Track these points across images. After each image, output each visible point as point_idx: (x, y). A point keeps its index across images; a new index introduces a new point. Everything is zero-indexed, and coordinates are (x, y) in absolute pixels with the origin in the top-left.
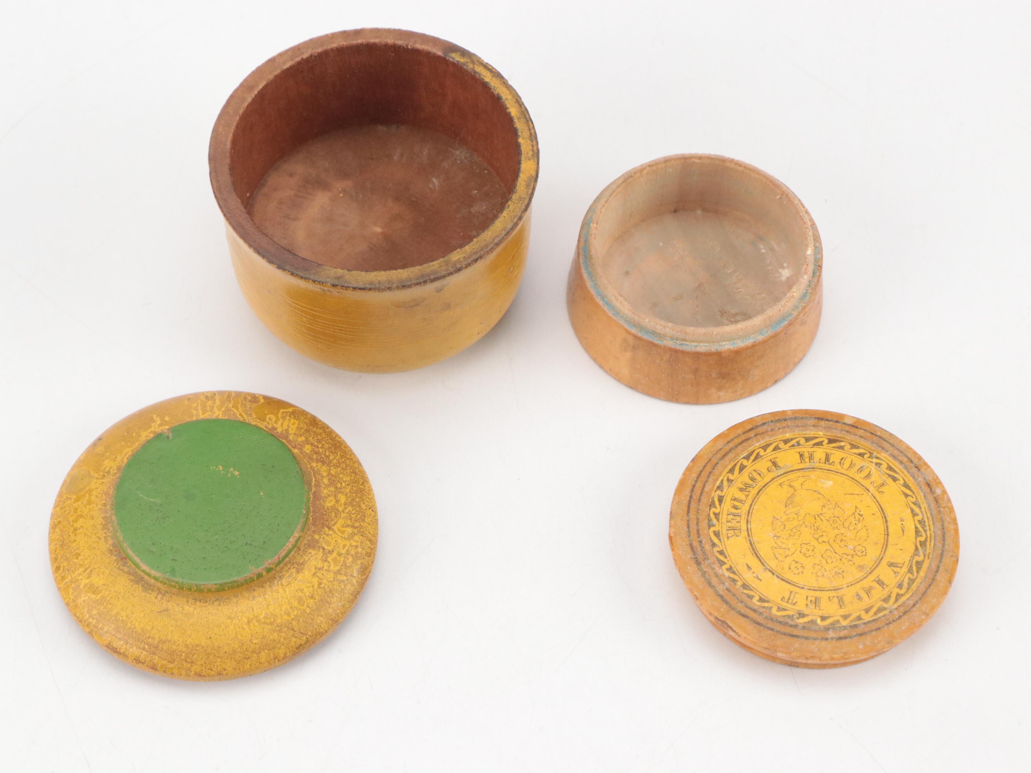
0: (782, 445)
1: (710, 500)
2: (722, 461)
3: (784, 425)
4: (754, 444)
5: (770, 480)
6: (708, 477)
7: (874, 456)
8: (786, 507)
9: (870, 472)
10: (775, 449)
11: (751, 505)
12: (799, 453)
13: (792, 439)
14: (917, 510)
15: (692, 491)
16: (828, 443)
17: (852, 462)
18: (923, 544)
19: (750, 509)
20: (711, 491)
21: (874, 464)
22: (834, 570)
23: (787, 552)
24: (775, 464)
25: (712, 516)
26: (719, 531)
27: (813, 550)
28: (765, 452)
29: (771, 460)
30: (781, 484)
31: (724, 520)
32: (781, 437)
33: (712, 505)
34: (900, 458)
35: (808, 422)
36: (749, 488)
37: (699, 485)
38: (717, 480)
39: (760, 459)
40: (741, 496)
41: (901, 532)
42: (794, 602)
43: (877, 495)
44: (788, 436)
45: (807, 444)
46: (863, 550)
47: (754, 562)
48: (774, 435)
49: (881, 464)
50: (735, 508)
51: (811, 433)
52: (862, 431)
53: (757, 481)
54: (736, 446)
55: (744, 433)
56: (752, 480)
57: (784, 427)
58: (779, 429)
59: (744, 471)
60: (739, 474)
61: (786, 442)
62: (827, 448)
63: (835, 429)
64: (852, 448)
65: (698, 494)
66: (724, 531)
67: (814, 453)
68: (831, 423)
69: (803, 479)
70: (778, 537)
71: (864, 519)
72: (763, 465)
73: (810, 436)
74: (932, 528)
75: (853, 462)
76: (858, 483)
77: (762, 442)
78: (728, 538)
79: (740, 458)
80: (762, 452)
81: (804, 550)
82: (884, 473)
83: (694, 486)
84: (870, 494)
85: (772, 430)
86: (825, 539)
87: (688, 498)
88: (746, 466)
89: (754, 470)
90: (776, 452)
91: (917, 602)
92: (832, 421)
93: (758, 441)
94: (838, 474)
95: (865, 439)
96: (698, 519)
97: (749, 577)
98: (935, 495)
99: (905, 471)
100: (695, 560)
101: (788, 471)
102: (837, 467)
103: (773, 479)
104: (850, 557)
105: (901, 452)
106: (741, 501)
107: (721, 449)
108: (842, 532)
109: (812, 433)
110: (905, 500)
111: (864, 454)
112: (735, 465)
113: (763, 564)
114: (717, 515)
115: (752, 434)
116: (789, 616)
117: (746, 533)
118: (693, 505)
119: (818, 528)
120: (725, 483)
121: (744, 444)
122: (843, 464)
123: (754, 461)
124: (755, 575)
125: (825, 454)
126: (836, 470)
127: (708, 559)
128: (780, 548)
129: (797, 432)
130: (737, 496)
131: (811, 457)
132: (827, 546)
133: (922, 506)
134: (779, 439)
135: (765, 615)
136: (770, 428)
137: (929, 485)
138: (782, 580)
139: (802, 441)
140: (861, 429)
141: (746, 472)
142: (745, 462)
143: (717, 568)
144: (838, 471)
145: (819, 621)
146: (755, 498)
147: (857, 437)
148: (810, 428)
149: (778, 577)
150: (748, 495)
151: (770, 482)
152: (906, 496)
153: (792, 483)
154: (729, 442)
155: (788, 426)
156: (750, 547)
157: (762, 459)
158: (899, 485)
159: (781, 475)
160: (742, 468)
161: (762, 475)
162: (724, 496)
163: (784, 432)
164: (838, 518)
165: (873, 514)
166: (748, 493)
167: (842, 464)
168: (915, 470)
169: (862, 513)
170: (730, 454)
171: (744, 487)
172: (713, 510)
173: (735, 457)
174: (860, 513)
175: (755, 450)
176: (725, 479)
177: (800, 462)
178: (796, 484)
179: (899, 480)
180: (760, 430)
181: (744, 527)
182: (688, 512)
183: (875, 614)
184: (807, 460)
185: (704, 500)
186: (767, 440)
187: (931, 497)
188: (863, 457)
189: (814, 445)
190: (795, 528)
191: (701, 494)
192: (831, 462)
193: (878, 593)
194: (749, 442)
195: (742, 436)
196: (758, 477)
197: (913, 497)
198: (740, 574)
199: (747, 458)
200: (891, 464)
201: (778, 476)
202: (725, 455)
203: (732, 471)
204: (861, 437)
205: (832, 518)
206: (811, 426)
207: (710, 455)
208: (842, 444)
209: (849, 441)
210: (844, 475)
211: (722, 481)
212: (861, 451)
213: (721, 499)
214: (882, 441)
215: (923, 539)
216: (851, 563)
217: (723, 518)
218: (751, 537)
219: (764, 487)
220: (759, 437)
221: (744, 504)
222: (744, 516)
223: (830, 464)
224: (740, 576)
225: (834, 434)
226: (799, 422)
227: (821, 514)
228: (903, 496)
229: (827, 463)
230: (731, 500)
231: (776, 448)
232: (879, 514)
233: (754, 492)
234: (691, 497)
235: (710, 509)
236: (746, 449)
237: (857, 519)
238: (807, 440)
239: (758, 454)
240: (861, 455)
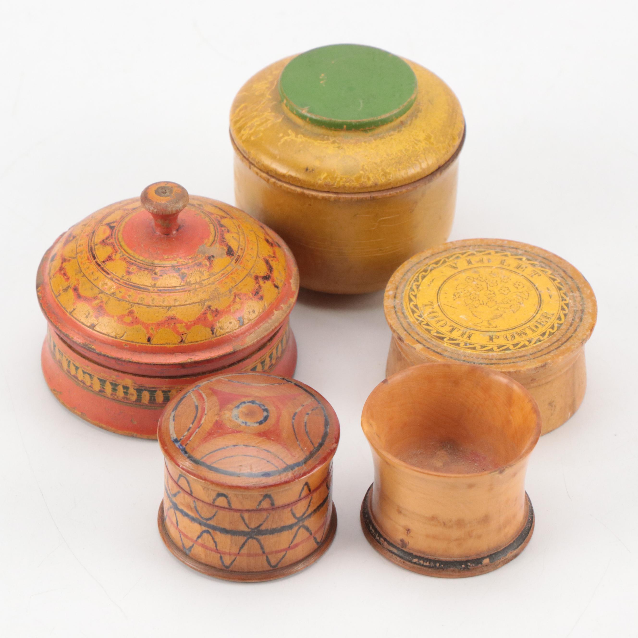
0: (478, 347)
1: (551, 337)
2: (527, 354)
3: (467, 358)
4: (497, 355)
5: (502, 332)
6: (542, 350)
7: (419, 322)
8: (502, 315)
9: (429, 314)
10: (485, 347)
11: (524, 324)
12: (469, 339)
13: (469, 348)
14: (414, 287)
15: (559, 347)
16: (445, 338)
17: (437, 323)
18: (425, 271)
19: (528, 322)
20: (546, 342)
21: (423, 317)
22: (495, 276)
23: (519, 294)
24: (491, 339)
25: (555, 329)
26: (557, 320)
27: (501, 289)
28: (493, 348)
29: (493, 342)
30: (495, 327)
31: (549, 323)
32: (475, 352)
33: (550, 334)
34: (402, 315)
35: (449, 354)
36: (520, 333)
37: (552, 348)
38: (538, 346)
39: (499, 345)
40: (528, 331)
41: (434, 280)
42: (533, 272)
43: (435, 301)
44: (470, 351)
45: (459, 342)
46: (467, 279)
47: (545, 298)
48: (479, 354)
49: (418, 316)
50: (536, 327)
51: (452, 347)
52: (415, 338)
53: (511, 334)
54: (510, 358)
55: (499, 364)
56: (514, 337)
57: (468, 357)
58: (472, 357)
59: (515, 343)
60: (520, 343)
61: (474, 348)
62: (448, 335)
63: (433, 344)
64: (430, 330)
65: (557, 343)
66: (553, 318)
67: (459, 335)
68: (433, 349)
69: (478, 325)
70: (519, 303)
71: (454, 293)
72: (501, 341)
73: (454, 346)
74: (412, 276)
75: (436, 322)
76: (443, 311)
77: (490, 354)
78: (553, 315)
79: (513, 351)
80: (495, 348)
81: (508, 291)
82: (420, 311)
83: (556, 349)
84: (439, 303)
85: (478, 358)
86: (489, 292)
87: (565, 344)
88: (512, 345)
89: (508, 340)
90: (485, 345)
91: (453, 249)
92: (431, 350)
93: (493, 356)
94: (452, 320)
95: (417, 333)
96: (567, 332)
97: (554, 292)
98: (395, 291)
99: (405, 308)
100: (583, 313)
101: (485, 332)
102: (449, 323)
103: (499, 332)
104: (479, 279)
105: (398, 318)
106: (530, 328)
107: (522, 361)
108: (474, 292)
109: (451, 347)
110: (418, 294)
111: (425, 325)
112: (519, 348)
113: (540, 295)
114: (553, 327)
115: (493, 361)
116: (542, 267)
117: (539, 312)
118: (564, 339)
119: (489, 299)
120: (533, 342)
121: (503, 357)
122: (444, 324)
123: (505, 346)
124: (549, 291)
125: (452, 333)
126: (452, 322)
127: (574, 310)
128: (522, 298)
129: (462, 351)
130: (531, 332)
131: (463, 334)
132: (490, 288)
133: (409, 288)
134: (477, 351)
135: (557, 273)
136: (479, 360)
137: (395, 297)
138: (533, 283)
139: (462, 345)
140: (415, 339)
141: (515, 342)
142: (511, 347)
143: (572, 304)
144: (450, 321)
145: (524, 259)
146: (519, 327)
147: (421, 335)
148: (450, 351)
149: (535, 286)
150: (523, 329)
151: (502, 331)
152: (415, 296)
153: (488, 325)
154: (514, 362)
155: (465, 357)
156: (542, 305)
157: (498, 345)
158: (415, 302)
159: (492, 332)
160: (515, 345)
161: (505, 336)
162: (540, 335)
163: (471, 354)
164: (471, 299)
165: (446, 293)
166: (522, 331)
167: (445, 324)
168: (397, 307)
169: (453, 296)
170: (518, 356)
171: (522, 334)
172: (552, 331)
173: (516, 353)
174: (454, 296)
175: (499, 351)
176: (532, 344)
177: (473, 335)
178: (486, 323)
179: (413, 305)
180: (486, 361)
181: (538, 316)
182: (570, 337)
183: (484, 251)
184: (467, 334)
185: (555, 339)
186: (485, 354)
187: (399, 291)
188: (427, 323)
189: (455, 340)
190: (504, 303)
191: (554, 343)
192: (451, 328)
193: (473, 259)
194: (498, 358)
195: (502, 362)
196: (509, 336)
197: (412, 294)
198: (559, 295)
199: (508, 349)
200: (411, 314)
201: (494, 332)
202: (522, 356)
203: (524, 346)
204: (418, 335)
205: (475, 300)
206: (449, 351)
207: (532, 361)
208: (435, 334)
209: (430, 334)
210: (448, 318)
211: (535, 343)
212: (426, 327)
213: (544, 334)
214: (406, 328)
215: (424, 273)
216: (481, 276)
217: (549, 324)
218: (538, 309)
219: (509, 330)
220: (490, 358)
221: (529, 326)
222: (534, 320)
223: (453, 326)
224: (559, 294)
225: (437, 341)
226: (456, 356)
227: (481, 304)
228: (417, 296)
229: (455, 328)
230: (536, 331)
231: (482, 347)
232: (442, 292)
233: (517, 330)
234: (562, 344)
235: (554, 333)
236: (505, 354)
237: (458, 295)
238: (458, 345)
239: (498, 348)
240: (427, 325)
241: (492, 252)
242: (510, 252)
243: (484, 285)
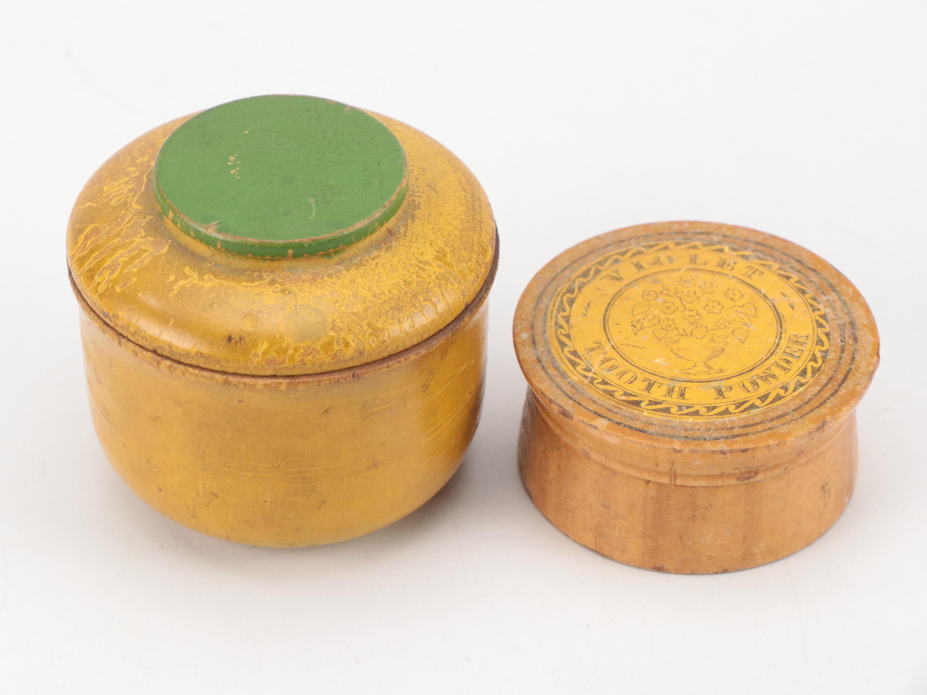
0: (703, 410)
1: (816, 375)
2: (787, 411)
3: (690, 432)
4: (739, 419)
5: (733, 379)
6: (810, 400)
7: (588, 379)
8: (723, 349)
9: (602, 364)
10: (714, 408)
11: (766, 360)
12: (684, 398)
13: (687, 414)
14: (562, 322)
15: (836, 391)
16: (642, 401)
17: (620, 378)
18: (571, 291)
19: (771, 356)
20: (812, 385)
21: (593, 370)
22: (688, 285)
23: (739, 309)
24: (720, 393)
25: (820, 361)
26: (817, 345)
27: (707, 305)
28: (728, 408)
29: (724, 397)
30: (720, 372)
31: (806, 353)
32: (700, 420)
33: (815, 371)
34: (556, 372)
35: (657, 429)
36: (763, 376)
37: (826, 394)
38: (800, 394)
39: (736, 402)
40: (776, 371)
41: (591, 304)
42: (749, 269)
43: (604, 340)
44: (691, 419)
45: (668, 406)
46: (645, 296)
47: (783, 309)
48: (708, 423)
49: (584, 370)
50: (788, 362)
51: (659, 417)
52: (591, 408)
53: (750, 381)
54: (762, 422)
55: (747, 434)
56: (757, 383)
57: (691, 429)
58: (699, 430)
59: (762, 395)
60: (770, 393)
61: (696, 413)
62: (645, 397)
63: (625, 416)
64: (613, 391)
65: (830, 386)
66: (810, 342)
67: (664, 394)
68: (627, 423)
69: (690, 371)
70: (745, 324)
71: (632, 322)
72: (737, 395)
73: (661, 414)
74: (551, 303)
75: (618, 377)
76: (623, 355)
77: (727, 419)
78: (807, 337)
79: (763, 408)
80: (732, 408)
81: (718, 308)
82: (585, 360)
83: (832, 395)
84: (613, 343)
85: (709, 430)
86: (687, 313)
87: (844, 385)
88: (758, 398)
89: (749, 392)
90: (714, 405)
91: (604, 247)
92: (625, 426)
93: (731, 422)
94: (643, 368)
95: (591, 399)
96: (839, 363)
97: (796, 299)
98: (531, 332)
99: (557, 359)
100: (855, 327)
101: (705, 383)
102: (640, 375)
103: (728, 378)
104: (665, 292)
105: (551, 378)
106: (778, 365)
107: (784, 424)
108: (664, 315)
109: (657, 417)
110: (571, 332)
111: (600, 383)
112: (771, 403)
113: (774, 307)
114: (814, 359)
115: (736, 431)
116: (760, 259)
117: (783, 336)
118: (840, 377)
119: (693, 324)
120: (791, 388)
121: (750, 422)
122: (632, 377)
123: (746, 402)
124: (787, 298)
125: (651, 392)
126: (644, 372)
127: (839, 325)
128: (746, 315)
129: (677, 420)
130: (782, 371)
131: (670, 391)
132: (688, 306)
133: (553, 323)
134: (703, 417)
135: (788, 266)
136: (711, 432)
137: (534, 342)
138: (755, 288)
139: (674, 410)
140: (590, 411)
141: (762, 391)
142: (758, 402)
143: (831, 314)
144: (642, 371)
145: (727, 249)
146: (759, 365)
147: (601, 403)
148: (657, 423)
149: (760, 292)
150: (767, 369)
151: (733, 377)
152: (568, 336)
153: (706, 370)
154: (770, 429)
155: (686, 430)
156: (783, 322)
157: (734, 401)
158: (572, 346)
159: (717, 380)
160: (763, 398)
161: (741, 385)
162: (798, 375)
163: (694, 424)
164: (663, 329)
165: (618, 324)
166: (766, 371)
167: (634, 377)
168: (544, 359)
169: (631, 328)
170: (774, 416)
171: (768, 378)
172: (817, 366)
173: (768, 412)
174: (633, 328)
175: (739, 413)
176: (789, 392)
177: (687, 390)
178: (701, 367)
179: (569, 352)
180: (724, 433)
181: (784, 343)
182: (848, 372)
183: (657, 245)
184: (677, 389)
185: (824, 379)
186: (719, 420)
187: (538, 331)
188: (603, 380)
189: (661, 403)
190: (721, 329)
191: (826, 385)
192: (647, 383)
193: (645, 260)
194: (741, 424)
195: (750, 431)
196: (747, 384)
197: (561, 333)
198: (805, 302)
199: (753, 406)
200: (571, 368)
201: (721, 380)
202: (782, 416)
203: (778, 398)
204: (595, 402)
205: (670, 329)
206: (656, 425)
207: (800, 421)
208: (623, 398)
209: (614, 399)
210: (636, 367)
211: (795, 390)
212: (603, 387)
213: (804, 373)
214: (570, 393)
215: (569, 295)
216: (666, 288)
217: (806, 355)
218: (779, 331)
219: (744, 373)
220: (729, 426)
221: (776, 362)
222: (780, 351)
223: (649, 380)
224: (805, 300)
225: (629, 410)
226: (670, 431)
227: (683, 335)
228: (572, 336)
229: (653, 382)
230: (790, 370)
231: (710, 409)
232: (611, 323)
233: (759, 371)
234: (840, 385)
235: (820, 367)
236: (751, 416)
237: (639, 324)
238: (667, 410)
239: (737, 408)
240: (604, 383)
241: (670, 244)
242: (699, 240)
243: (677, 302)
